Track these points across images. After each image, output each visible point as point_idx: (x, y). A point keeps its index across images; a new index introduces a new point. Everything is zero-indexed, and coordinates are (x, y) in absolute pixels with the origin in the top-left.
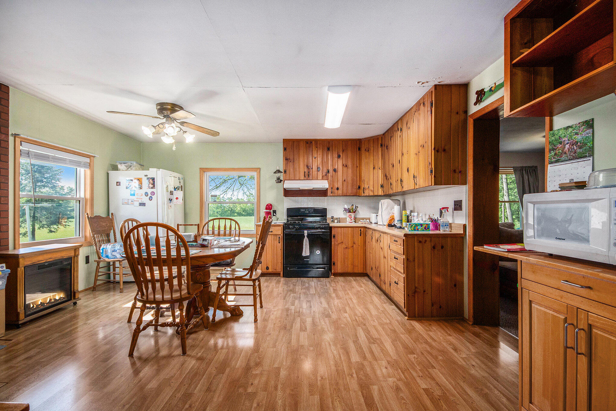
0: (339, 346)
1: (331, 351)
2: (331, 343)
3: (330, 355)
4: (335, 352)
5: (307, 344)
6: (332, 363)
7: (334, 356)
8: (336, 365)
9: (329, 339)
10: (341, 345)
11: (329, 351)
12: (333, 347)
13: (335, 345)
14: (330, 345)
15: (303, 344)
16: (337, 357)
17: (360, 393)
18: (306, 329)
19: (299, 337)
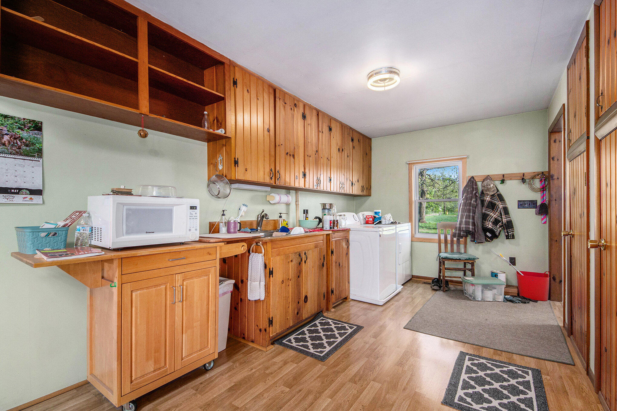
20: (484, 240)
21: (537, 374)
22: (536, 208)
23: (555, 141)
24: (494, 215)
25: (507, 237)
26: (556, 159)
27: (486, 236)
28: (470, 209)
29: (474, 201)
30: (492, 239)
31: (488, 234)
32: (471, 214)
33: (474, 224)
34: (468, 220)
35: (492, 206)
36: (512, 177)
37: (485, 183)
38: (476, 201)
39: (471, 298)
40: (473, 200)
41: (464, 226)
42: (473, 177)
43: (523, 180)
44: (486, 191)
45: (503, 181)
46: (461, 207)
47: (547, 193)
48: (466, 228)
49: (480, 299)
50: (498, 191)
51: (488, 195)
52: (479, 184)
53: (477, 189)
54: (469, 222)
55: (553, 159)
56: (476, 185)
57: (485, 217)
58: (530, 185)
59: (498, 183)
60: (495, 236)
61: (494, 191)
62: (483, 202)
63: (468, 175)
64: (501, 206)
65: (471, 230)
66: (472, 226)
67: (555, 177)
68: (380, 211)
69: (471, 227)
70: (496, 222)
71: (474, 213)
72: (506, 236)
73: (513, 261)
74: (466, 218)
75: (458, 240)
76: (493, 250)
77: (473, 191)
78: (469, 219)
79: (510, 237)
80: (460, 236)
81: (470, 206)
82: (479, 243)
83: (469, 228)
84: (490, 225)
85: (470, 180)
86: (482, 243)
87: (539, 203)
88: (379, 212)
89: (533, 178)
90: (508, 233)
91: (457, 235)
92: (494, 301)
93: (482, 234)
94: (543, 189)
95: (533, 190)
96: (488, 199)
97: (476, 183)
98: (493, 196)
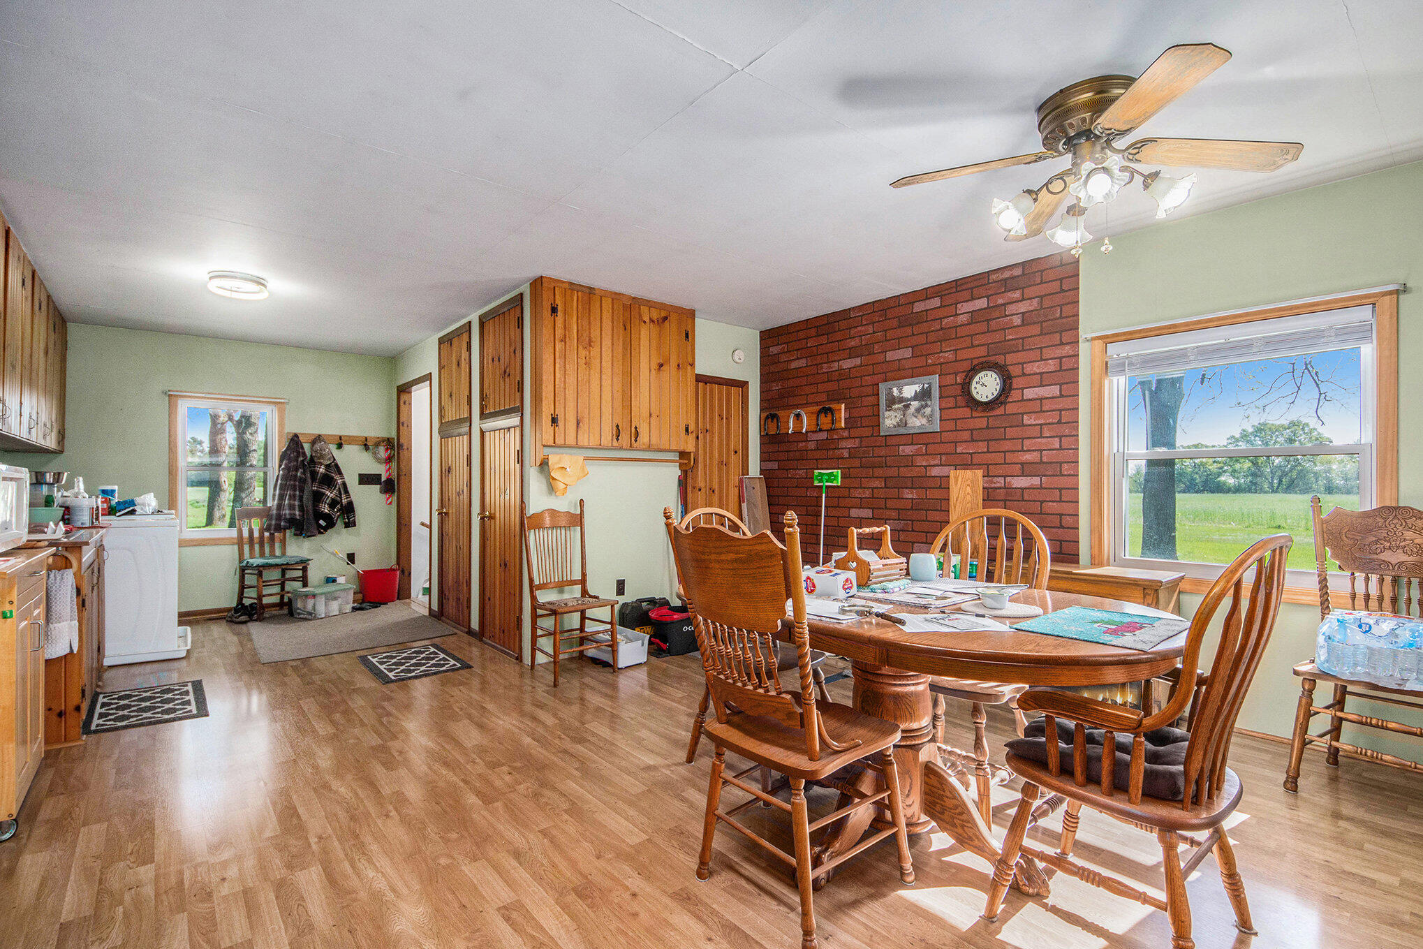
0: (363, 895)
1: (382, 873)
2: (390, 896)
3: (383, 862)
4: (371, 874)
5: (464, 868)
6: (374, 847)
7: (370, 861)
8: (362, 848)
9: (403, 905)
10: (355, 900)
11: (389, 871)
12: (381, 884)
13: (376, 896)
14: (394, 890)
15: (477, 864)
16: (362, 864)
17: (304, 817)
18: (508, 919)
19: (505, 881)
20: (316, 532)
21: (434, 645)
22: (380, 484)
23: (405, 403)
24: (330, 494)
25: (347, 525)
26: (405, 425)
27: (320, 526)
28: (295, 486)
29: (301, 473)
30: (326, 529)
31: (322, 522)
32: (297, 493)
33: (302, 509)
34: (292, 502)
35: (328, 481)
36: (352, 440)
37: (317, 446)
38: (304, 473)
39: (311, 616)
40: (300, 470)
41: (287, 512)
42: (296, 436)
43: (366, 447)
44: (319, 458)
45: (340, 446)
46: (279, 482)
47: (394, 464)
48: (290, 514)
49: (323, 616)
50: (334, 459)
51: (321, 464)
52: (307, 447)
53: (304, 454)
54: (294, 505)
55: (403, 424)
56: (303, 448)
57: (318, 497)
58: (374, 454)
59: (333, 447)
60: (331, 524)
61: (329, 459)
62: (314, 474)
63: (287, 430)
64: (340, 481)
65: (298, 518)
66: (299, 511)
67: (405, 447)
68: (116, 488)
69: (297, 513)
70: (333, 504)
71: (302, 490)
72: (345, 523)
73: (351, 558)
74: (289, 499)
75: (272, 535)
76: (325, 545)
77: (298, 457)
78: (295, 500)
79: (350, 524)
80: (278, 528)
81: (295, 481)
82: (309, 536)
83: (295, 514)
84: (326, 509)
85: (292, 440)
86: (314, 536)
87: (383, 479)
88: (113, 491)
89: (377, 445)
90: (348, 519)
91: (273, 527)
92: (341, 613)
93: (313, 521)
94: (389, 460)
95: (379, 460)
96: (322, 470)
97: (302, 446)
98: (328, 466)
